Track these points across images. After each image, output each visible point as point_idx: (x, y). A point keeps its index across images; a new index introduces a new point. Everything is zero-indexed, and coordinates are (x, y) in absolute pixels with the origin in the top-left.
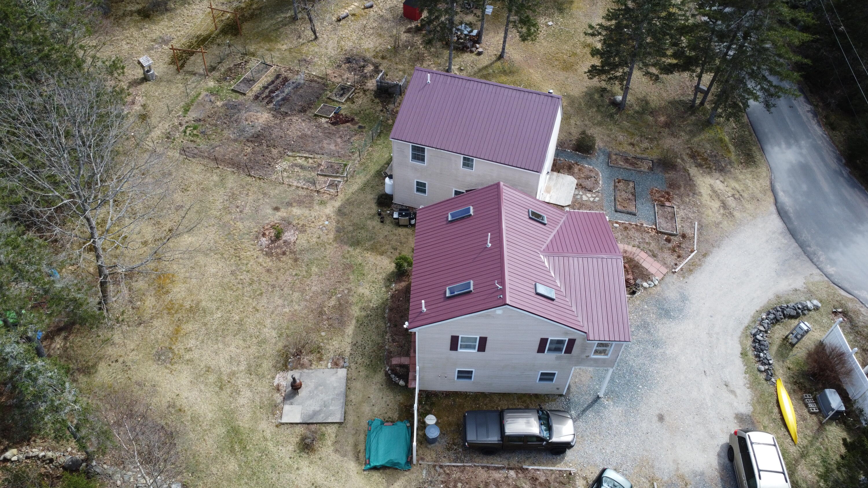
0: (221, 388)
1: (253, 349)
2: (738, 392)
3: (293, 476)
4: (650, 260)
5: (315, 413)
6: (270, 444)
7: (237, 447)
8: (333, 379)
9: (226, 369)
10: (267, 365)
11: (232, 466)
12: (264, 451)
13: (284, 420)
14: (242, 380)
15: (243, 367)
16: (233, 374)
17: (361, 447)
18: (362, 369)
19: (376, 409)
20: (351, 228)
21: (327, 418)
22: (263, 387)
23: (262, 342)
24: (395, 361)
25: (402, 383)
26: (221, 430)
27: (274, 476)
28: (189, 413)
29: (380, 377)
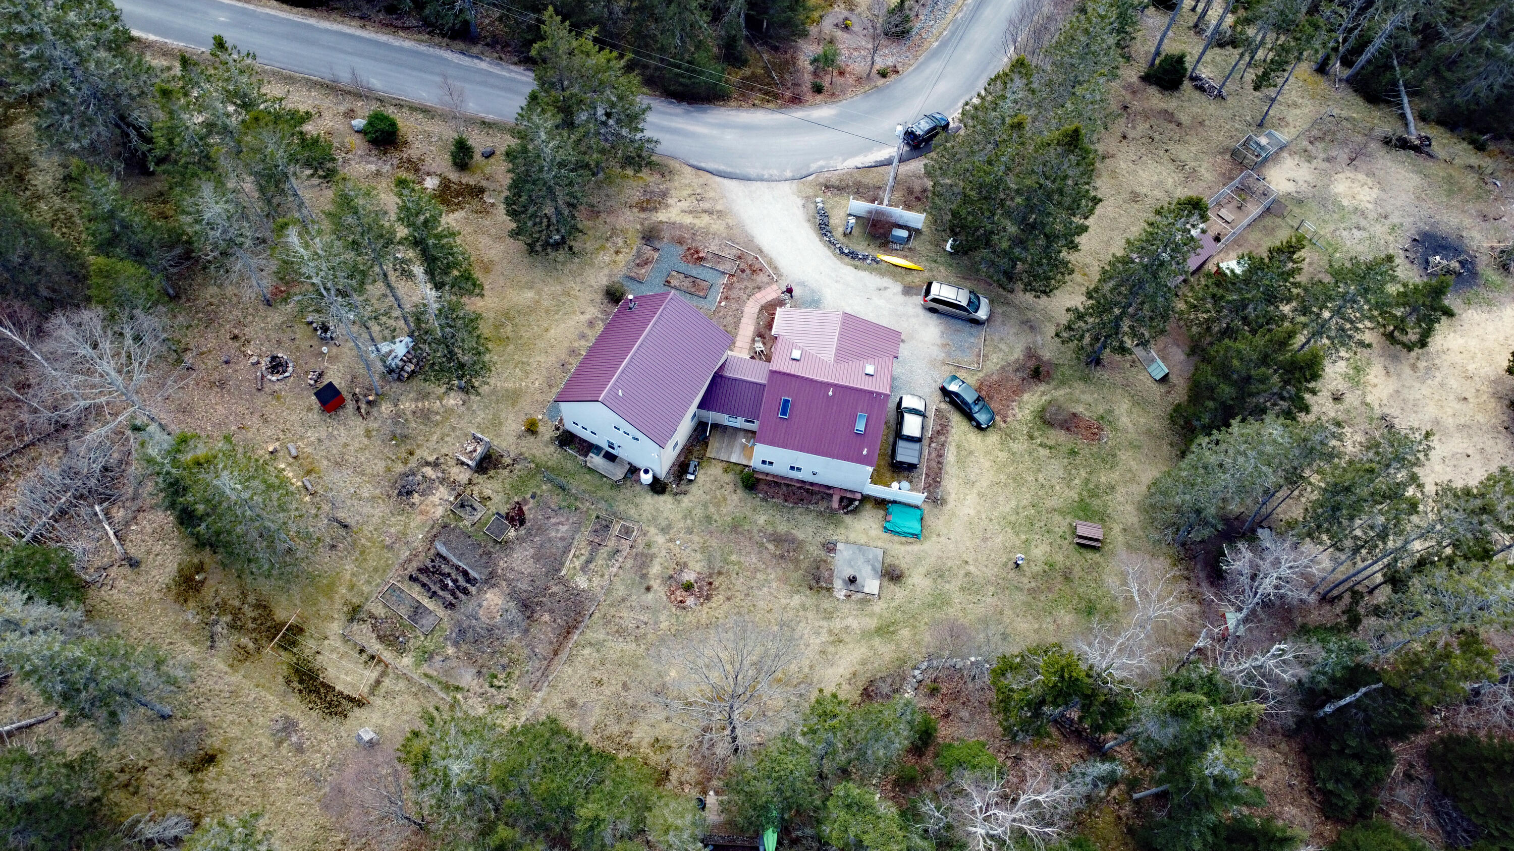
0: (841, 642)
1: (810, 615)
2: (885, 285)
3: (919, 589)
4: (763, 292)
5: (874, 569)
6: (892, 605)
7: (891, 629)
8: (845, 553)
9: (824, 637)
10: (826, 604)
11: (905, 633)
12: (898, 609)
13: (876, 592)
14: (837, 624)
15: (825, 624)
16: (830, 632)
17: (903, 539)
18: (838, 531)
19: (874, 526)
20: (689, 521)
21: (878, 561)
22: (845, 608)
23: (804, 607)
24: (835, 504)
25: (857, 503)
26: (877, 641)
27: (917, 602)
28: (857, 667)
29: (848, 519)
